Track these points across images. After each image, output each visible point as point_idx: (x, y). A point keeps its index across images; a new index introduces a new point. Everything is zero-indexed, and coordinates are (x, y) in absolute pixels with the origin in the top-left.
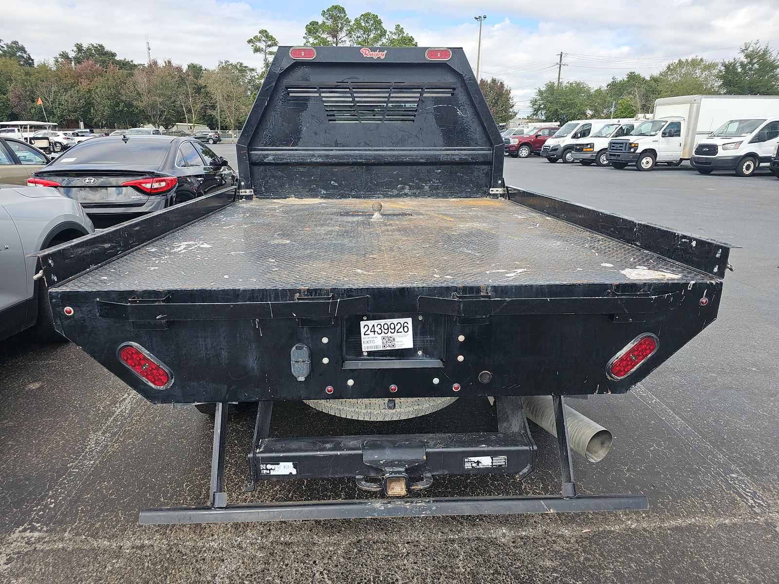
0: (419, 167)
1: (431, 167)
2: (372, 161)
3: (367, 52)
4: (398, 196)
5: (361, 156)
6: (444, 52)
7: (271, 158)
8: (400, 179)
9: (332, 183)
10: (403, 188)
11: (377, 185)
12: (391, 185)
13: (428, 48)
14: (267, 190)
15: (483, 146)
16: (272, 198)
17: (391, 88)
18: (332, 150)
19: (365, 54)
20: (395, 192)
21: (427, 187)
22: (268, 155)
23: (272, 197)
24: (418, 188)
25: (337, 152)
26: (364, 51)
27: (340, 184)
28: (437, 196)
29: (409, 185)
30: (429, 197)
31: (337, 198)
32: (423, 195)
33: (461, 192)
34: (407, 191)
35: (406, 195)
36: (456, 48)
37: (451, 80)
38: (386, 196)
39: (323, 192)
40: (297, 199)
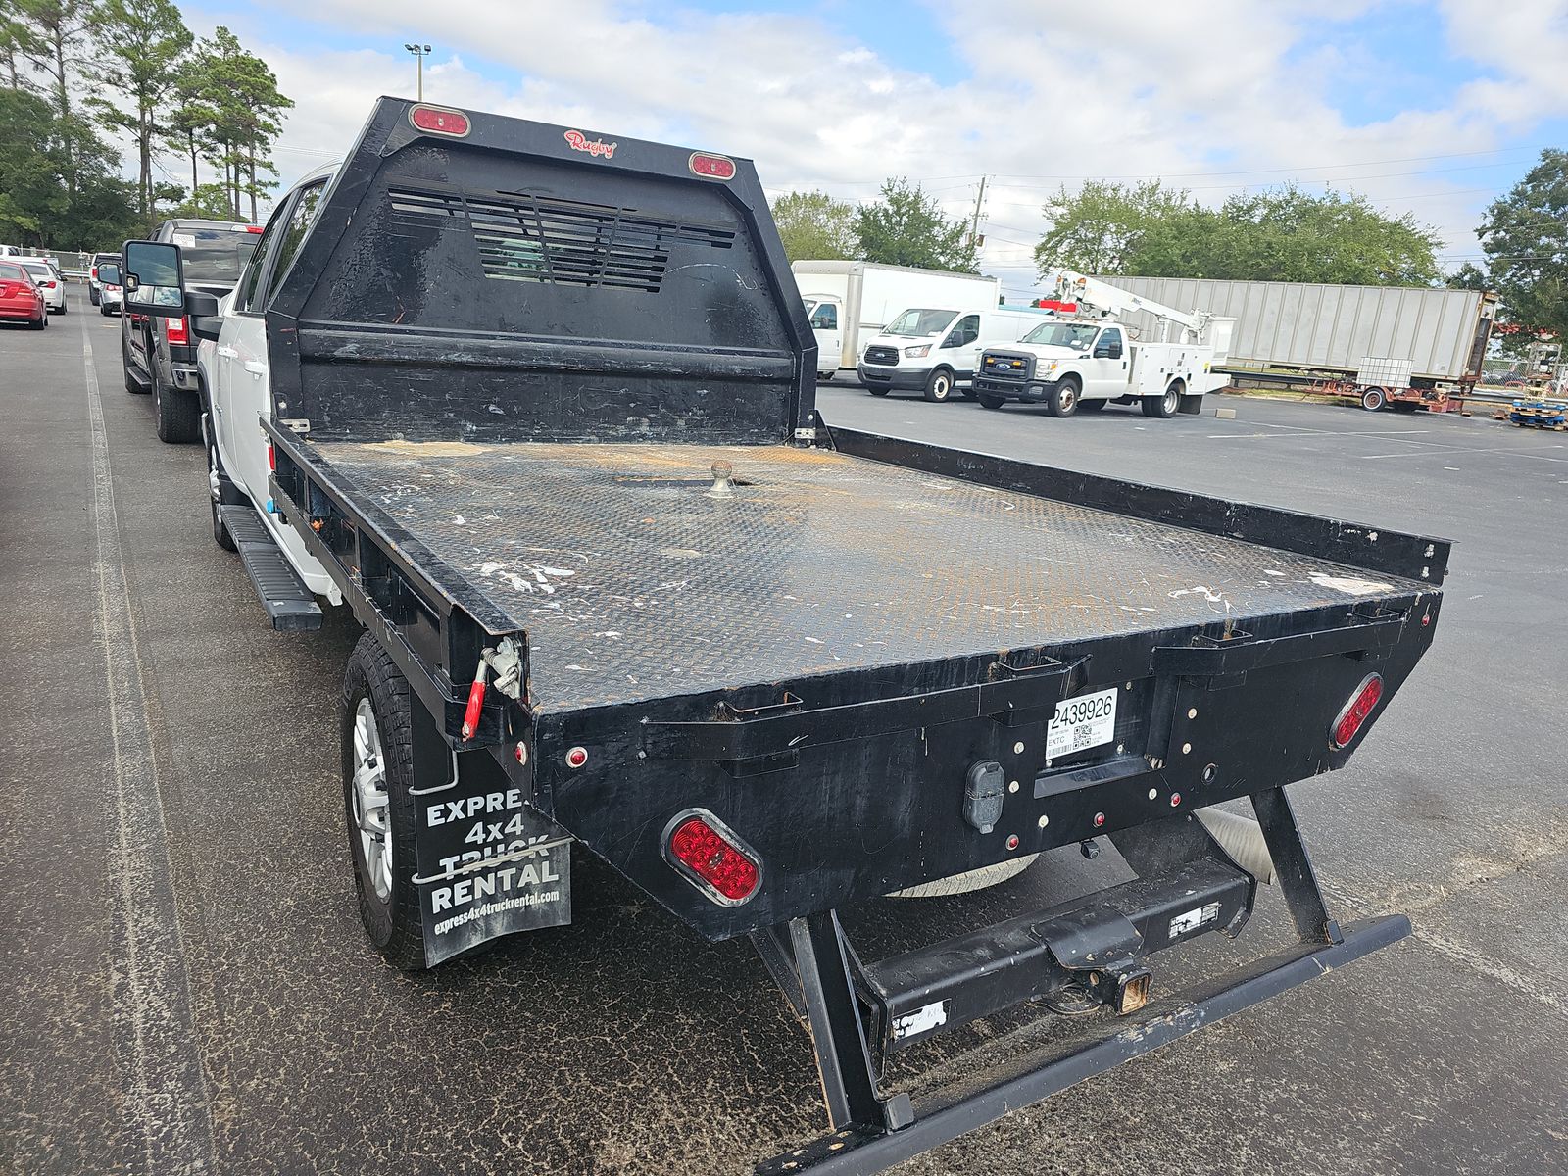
0: (669, 383)
1: (690, 384)
2: (580, 366)
3: (578, 140)
4: (628, 439)
5: (556, 354)
6: (724, 164)
7: (351, 347)
8: (632, 405)
9: (491, 408)
10: (637, 424)
11: (586, 415)
12: (614, 417)
13: (695, 151)
14: (337, 422)
15: (778, 348)
16: (348, 440)
17: (617, 219)
18: (493, 338)
19: (575, 144)
20: (622, 430)
21: (681, 423)
22: (343, 341)
23: (349, 437)
24: (665, 425)
25: (507, 342)
26: (573, 137)
27: (509, 413)
28: (700, 440)
29: (649, 418)
30: (686, 441)
31: (501, 442)
32: (674, 437)
33: (741, 435)
34: (644, 429)
35: (644, 437)
36: (743, 159)
37: (727, 219)
38: (604, 438)
39: (470, 427)
40: (409, 443)
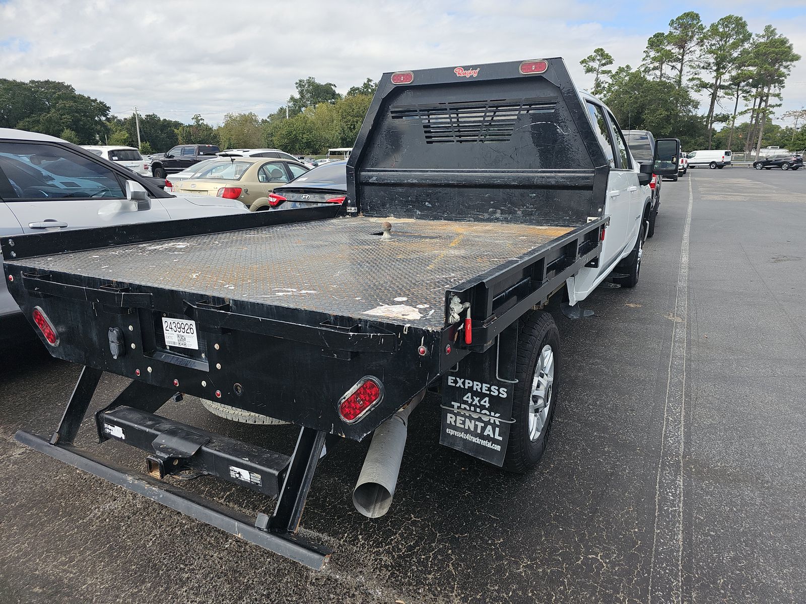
0: (513, 191)
1: (525, 191)
2: (463, 183)
3: (461, 71)
4: (489, 220)
5: (454, 177)
6: (539, 64)
7: (374, 178)
8: (492, 202)
9: (426, 204)
10: (495, 212)
11: (469, 207)
12: (482, 209)
13: (522, 61)
14: (372, 209)
15: (586, 168)
16: (375, 216)
17: (487, 106)
18: (427, 171)
19: (459, 74)
20: (486, 216)
21: (519, 213)
22: (370, 177)
23: (376, 215)
24: (510, 213)
25: (432, 173)
26: (458, 70)
27: (434, 206)
28: (531, 222)
29: (501, 210)
30: (522, 223)
31: (430, 220)
32: (515, 220)
33: (558, 220)
34: (498, 215)
35: (497, 220)
36: (553, 58)
37: (552, 95)
38: (477, 220)
39: (418, 212)
40: (395, 218)
